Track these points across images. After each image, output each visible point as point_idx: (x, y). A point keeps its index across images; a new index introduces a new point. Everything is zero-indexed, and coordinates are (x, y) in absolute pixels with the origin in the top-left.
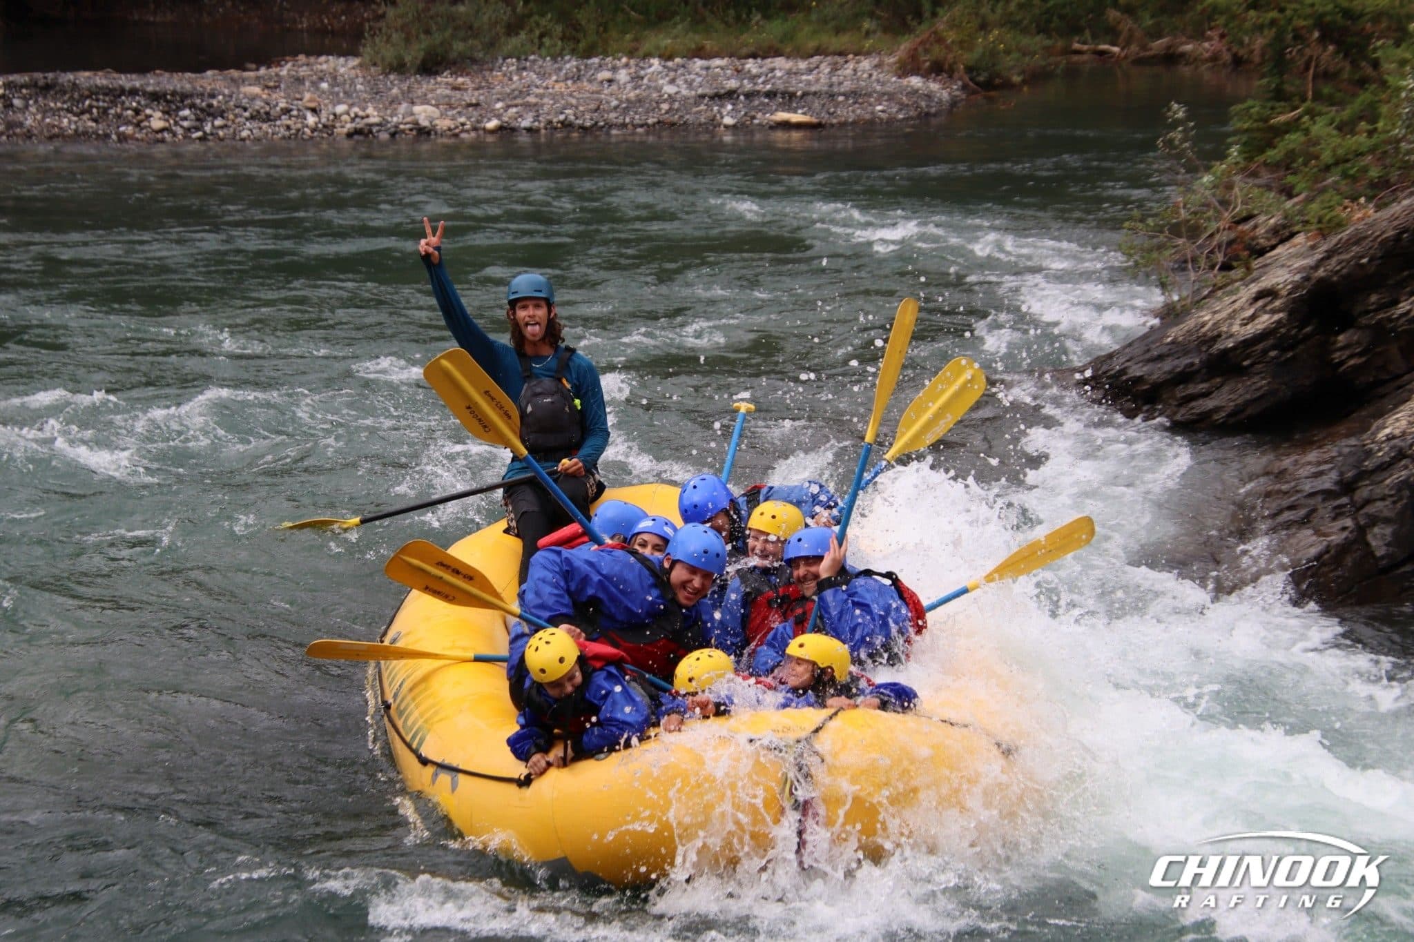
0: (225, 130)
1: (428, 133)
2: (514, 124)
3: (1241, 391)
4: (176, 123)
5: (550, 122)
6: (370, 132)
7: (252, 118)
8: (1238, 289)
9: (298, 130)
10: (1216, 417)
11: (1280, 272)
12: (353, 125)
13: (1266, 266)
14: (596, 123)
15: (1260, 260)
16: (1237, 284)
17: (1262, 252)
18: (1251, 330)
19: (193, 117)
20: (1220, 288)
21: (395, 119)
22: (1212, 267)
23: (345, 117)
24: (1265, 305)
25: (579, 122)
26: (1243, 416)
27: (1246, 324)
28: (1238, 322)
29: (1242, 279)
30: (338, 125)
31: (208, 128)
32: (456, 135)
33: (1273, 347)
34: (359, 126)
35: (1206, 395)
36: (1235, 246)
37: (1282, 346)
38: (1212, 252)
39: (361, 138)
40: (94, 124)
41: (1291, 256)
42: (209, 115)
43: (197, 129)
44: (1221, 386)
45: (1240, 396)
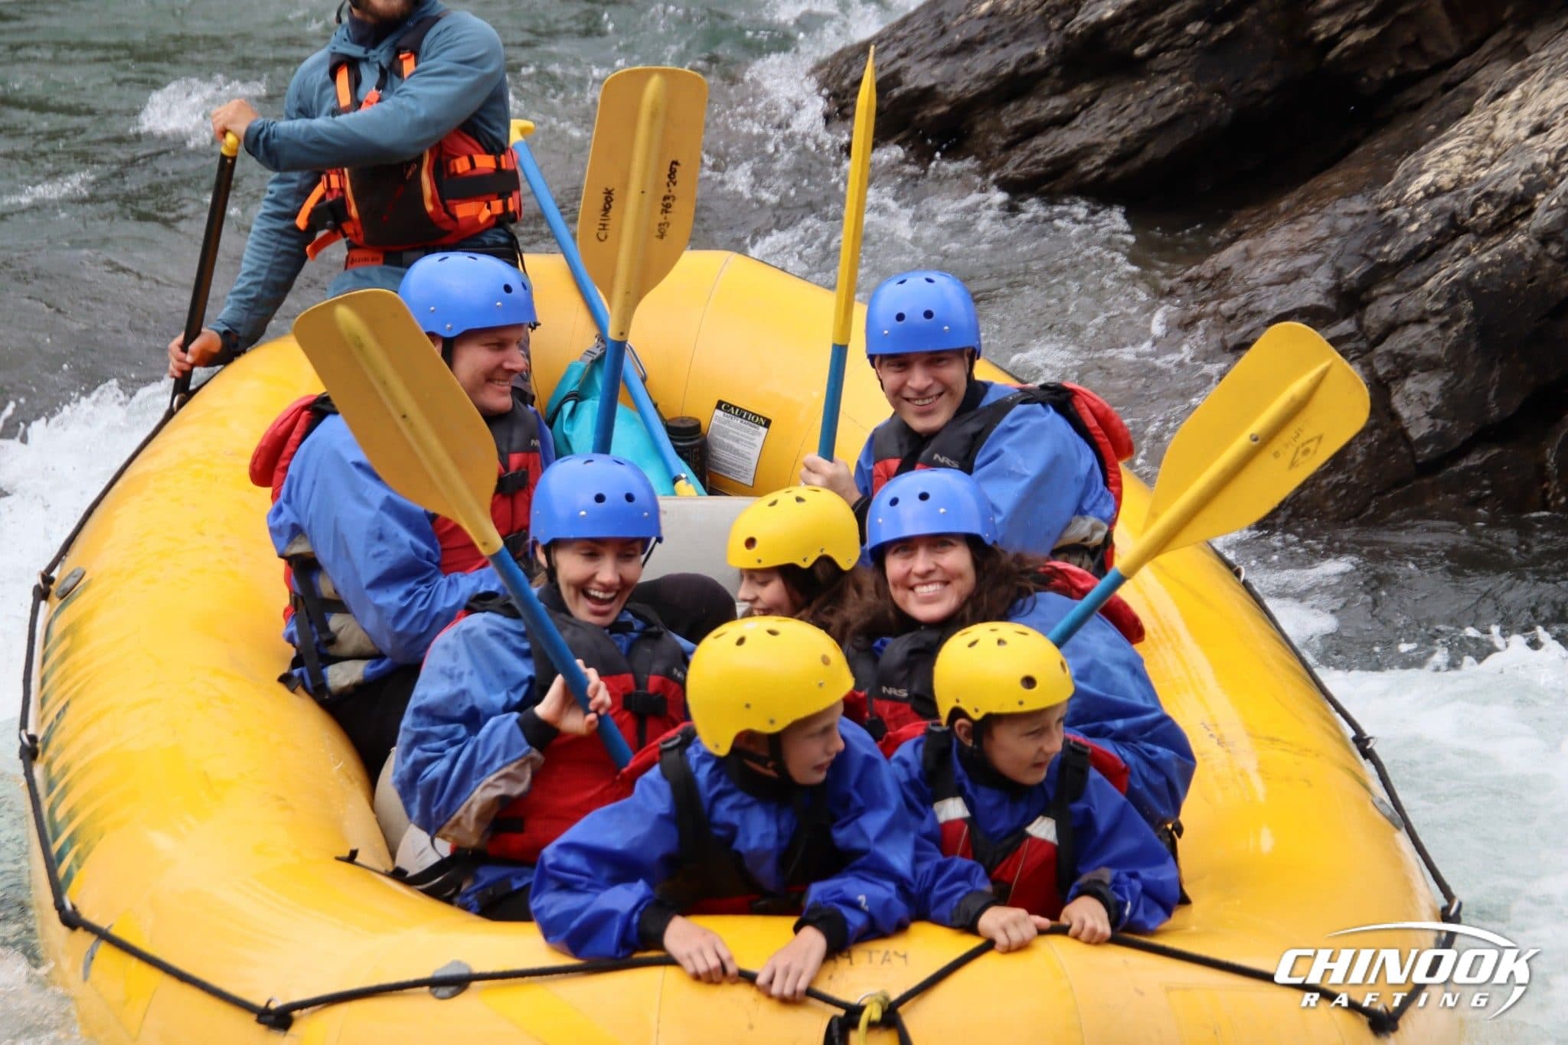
3: (1132, 111)
10: (1084, 167)
37: (1211, 12)
44: (1093, 101)
45: (1132, 120)
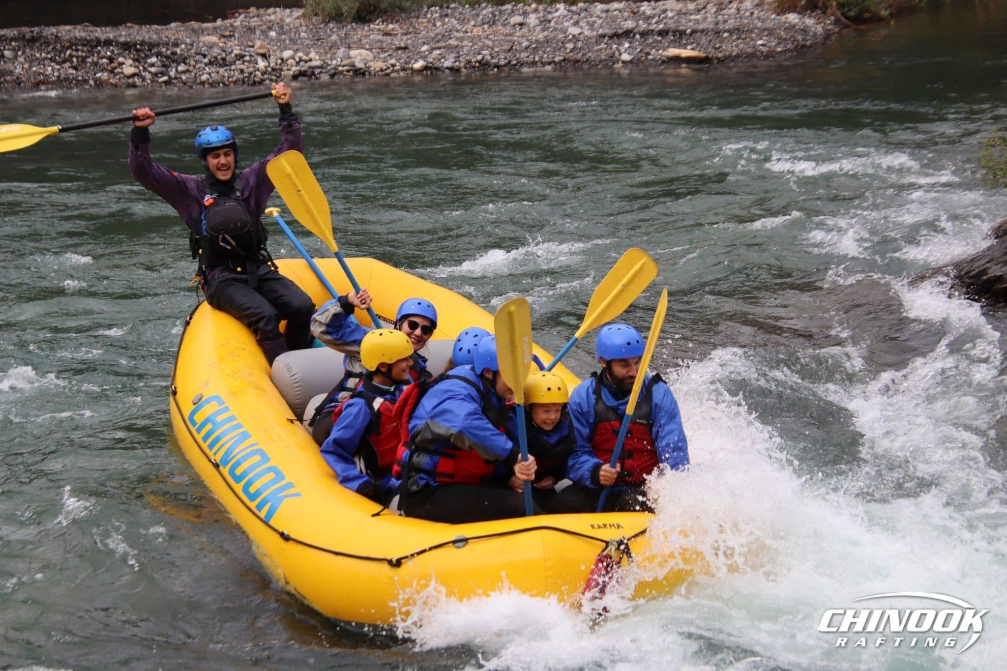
0: (188, 75)
1: (363, 74)
2: (438, 64)
4: (145, 69)
5: (469, 62)
6: (313, 74)
7: (210, 63)
9: (251, 73)
12: (298, 68)
14: (510, 62)
19: (159, 63)
21: (334, 62)
23: (291, 61)
25: (495, 61)
30: (285, 68)
31: (172, 73)
32: (388, 75)
34: (302, 69)
39: (305, 79)
40: (74, 72)
42: (173, 61)
43: (163, 74)
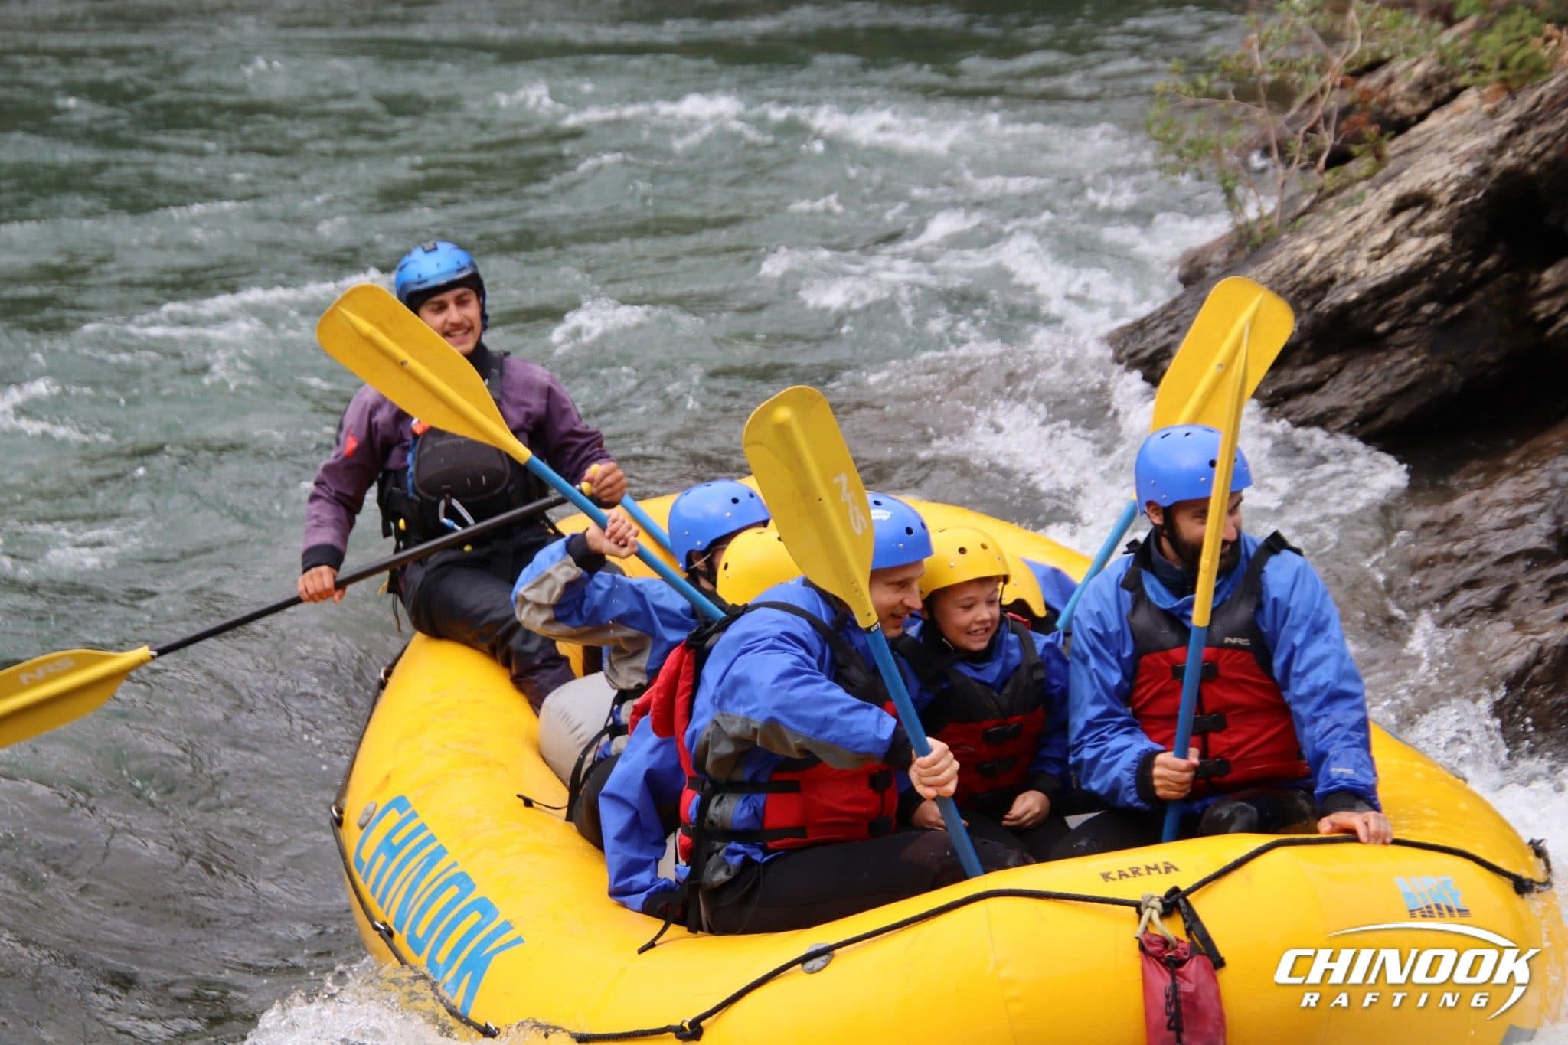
3: (1374, 378)
8: (1361, 196)
11: (1436, 160)
13: (1409, 151)
15: (1400, 140)
16: (1361, 186)
17: (1402, 126)
18: (1387, 268)
20: (1331, 194)
22: (1315, 157)
24: (1412, 222)
26: (1380, 423)
27: (1379, 258)
28: (1365, 254)
29: (1368, 177)
33: (1428, 298)
35: (1313, 387)
36: (1353, 117)
37: (1443, 295)
38: (1313, 129)
41: (1454, 132)
44: (1339, 371)
45: (1374, 387)
